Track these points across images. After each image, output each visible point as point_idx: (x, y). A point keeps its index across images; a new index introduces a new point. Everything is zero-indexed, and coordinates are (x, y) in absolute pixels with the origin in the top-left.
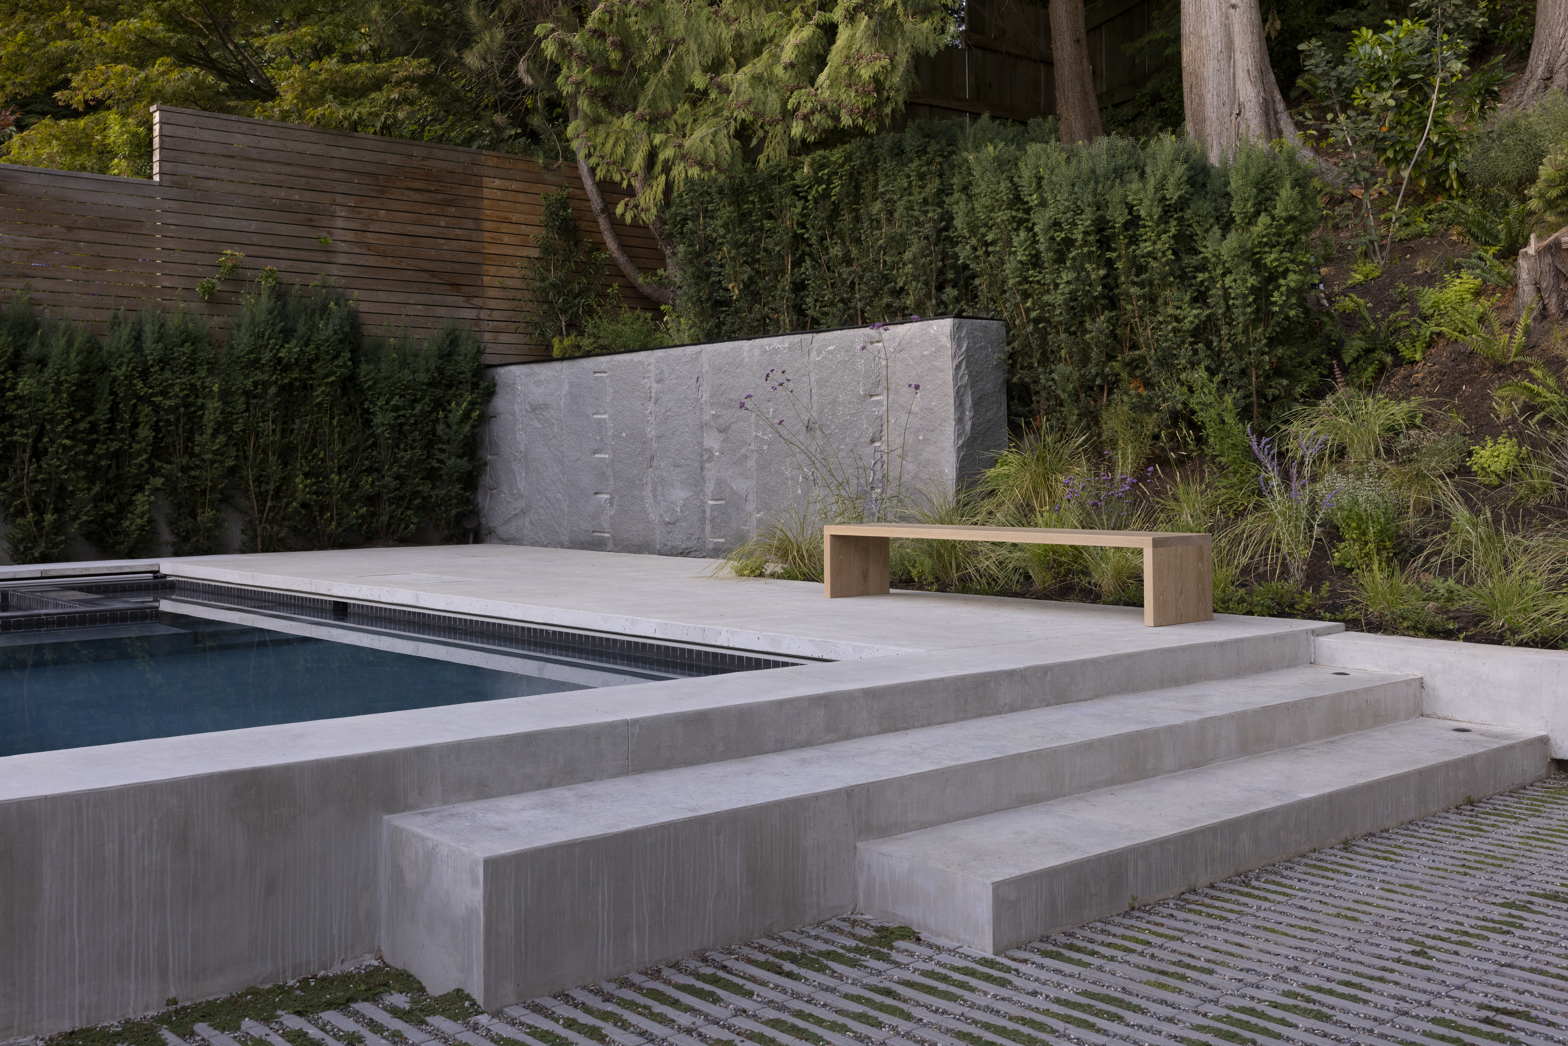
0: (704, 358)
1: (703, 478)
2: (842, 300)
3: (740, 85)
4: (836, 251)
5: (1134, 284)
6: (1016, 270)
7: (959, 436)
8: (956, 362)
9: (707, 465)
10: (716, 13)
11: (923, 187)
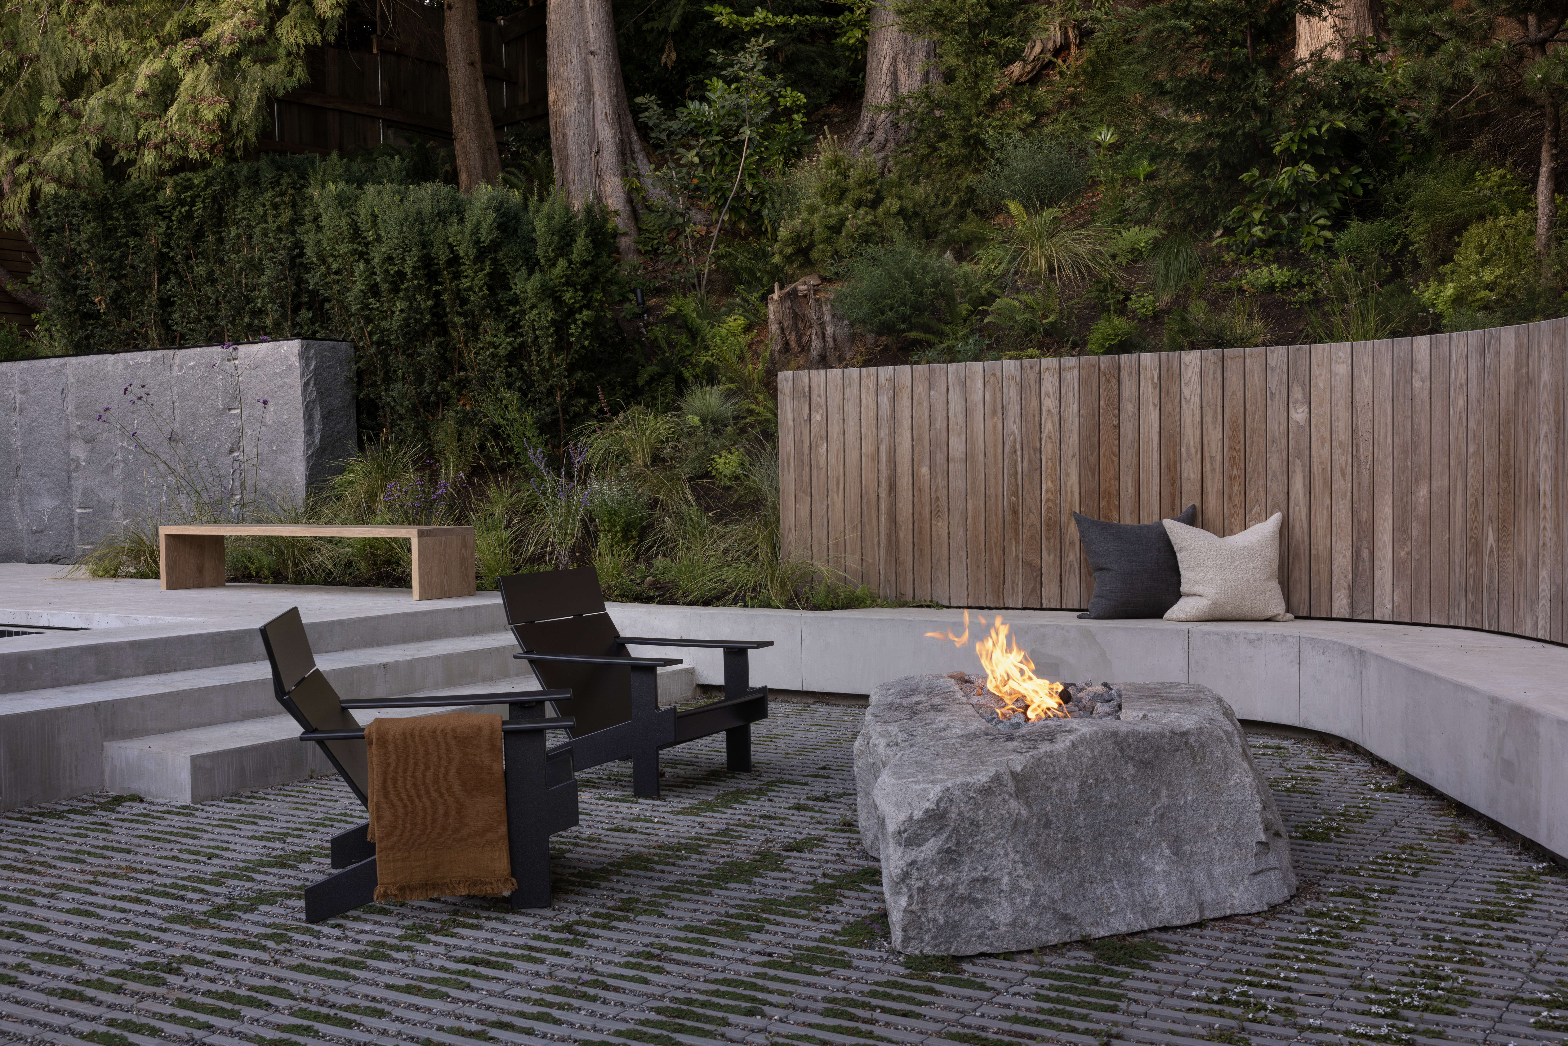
0: (69, 370)
1: (71, 487)
2: (208, 318)
3: (93, 110)
4: (201, 271)
5: (459, 314)
6: (356, 298)
7: (308, 447)
8: (305, 379)
9: (74, 475)
10: (72, 32)
11: (275, 217)
